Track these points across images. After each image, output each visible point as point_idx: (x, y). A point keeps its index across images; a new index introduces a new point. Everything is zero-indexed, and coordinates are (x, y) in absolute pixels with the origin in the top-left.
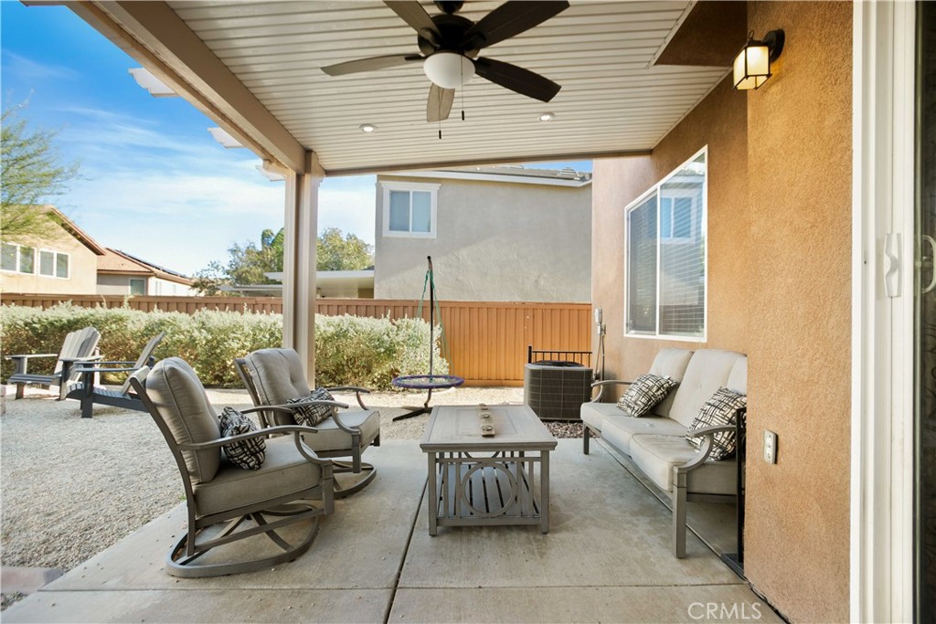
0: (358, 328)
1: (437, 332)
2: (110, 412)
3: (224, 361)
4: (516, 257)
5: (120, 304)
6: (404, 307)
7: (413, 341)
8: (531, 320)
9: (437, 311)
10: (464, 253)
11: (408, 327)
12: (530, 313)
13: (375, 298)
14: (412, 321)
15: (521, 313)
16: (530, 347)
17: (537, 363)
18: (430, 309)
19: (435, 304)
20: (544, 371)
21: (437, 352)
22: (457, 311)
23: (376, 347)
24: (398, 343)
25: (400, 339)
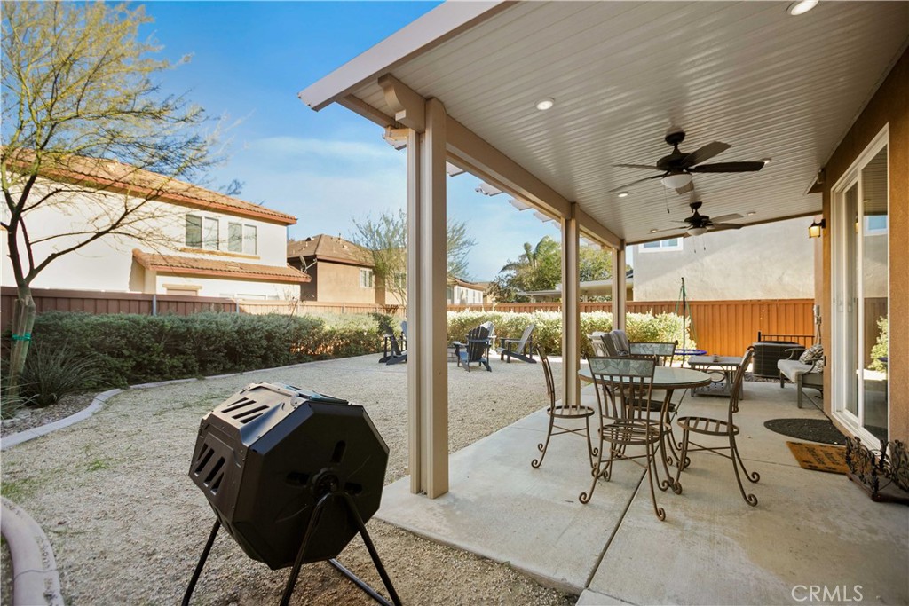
0: (633, 320)
1: (688, 322)
2: (518, 362)
3: (553, 341)
4: (758, 258)
5: (491, 309)
6: (662, 306)
7: (671, 329)
8: (766, 313)
9: (687, 307)
10: (708, 259)
11: (665, 320)
12: (766, 307)
13: (634, 300)
14: (668, 315)
15: (756, 309)
16: (759, 333)
17: (764, 342)
18: (683, 307)
19: (687, 304)
20: (764, 346)
21: (688, 335)
22: (703, 308)
23: (645, 332)
24: (660, 330)
25: (661, 327)
